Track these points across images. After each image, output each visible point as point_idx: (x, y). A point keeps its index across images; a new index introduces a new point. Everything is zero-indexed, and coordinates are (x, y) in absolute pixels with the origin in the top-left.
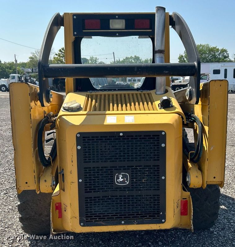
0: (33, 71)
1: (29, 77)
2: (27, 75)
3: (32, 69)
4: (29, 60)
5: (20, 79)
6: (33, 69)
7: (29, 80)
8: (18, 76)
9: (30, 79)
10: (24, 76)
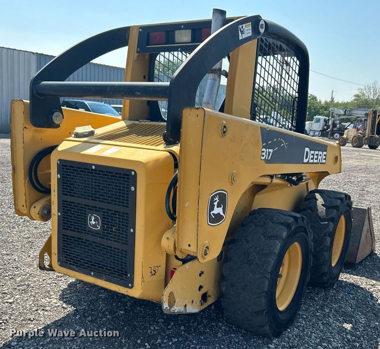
0: (345, 114)
1: (339, 121)
2: (337, 118)
3: (344, 111)
4: (354, 98)
5: (326, 124)
6: (346, 110)
7: (338, 126)
8: (325, 119)
9: (340, 123)
10: (333, 119)
